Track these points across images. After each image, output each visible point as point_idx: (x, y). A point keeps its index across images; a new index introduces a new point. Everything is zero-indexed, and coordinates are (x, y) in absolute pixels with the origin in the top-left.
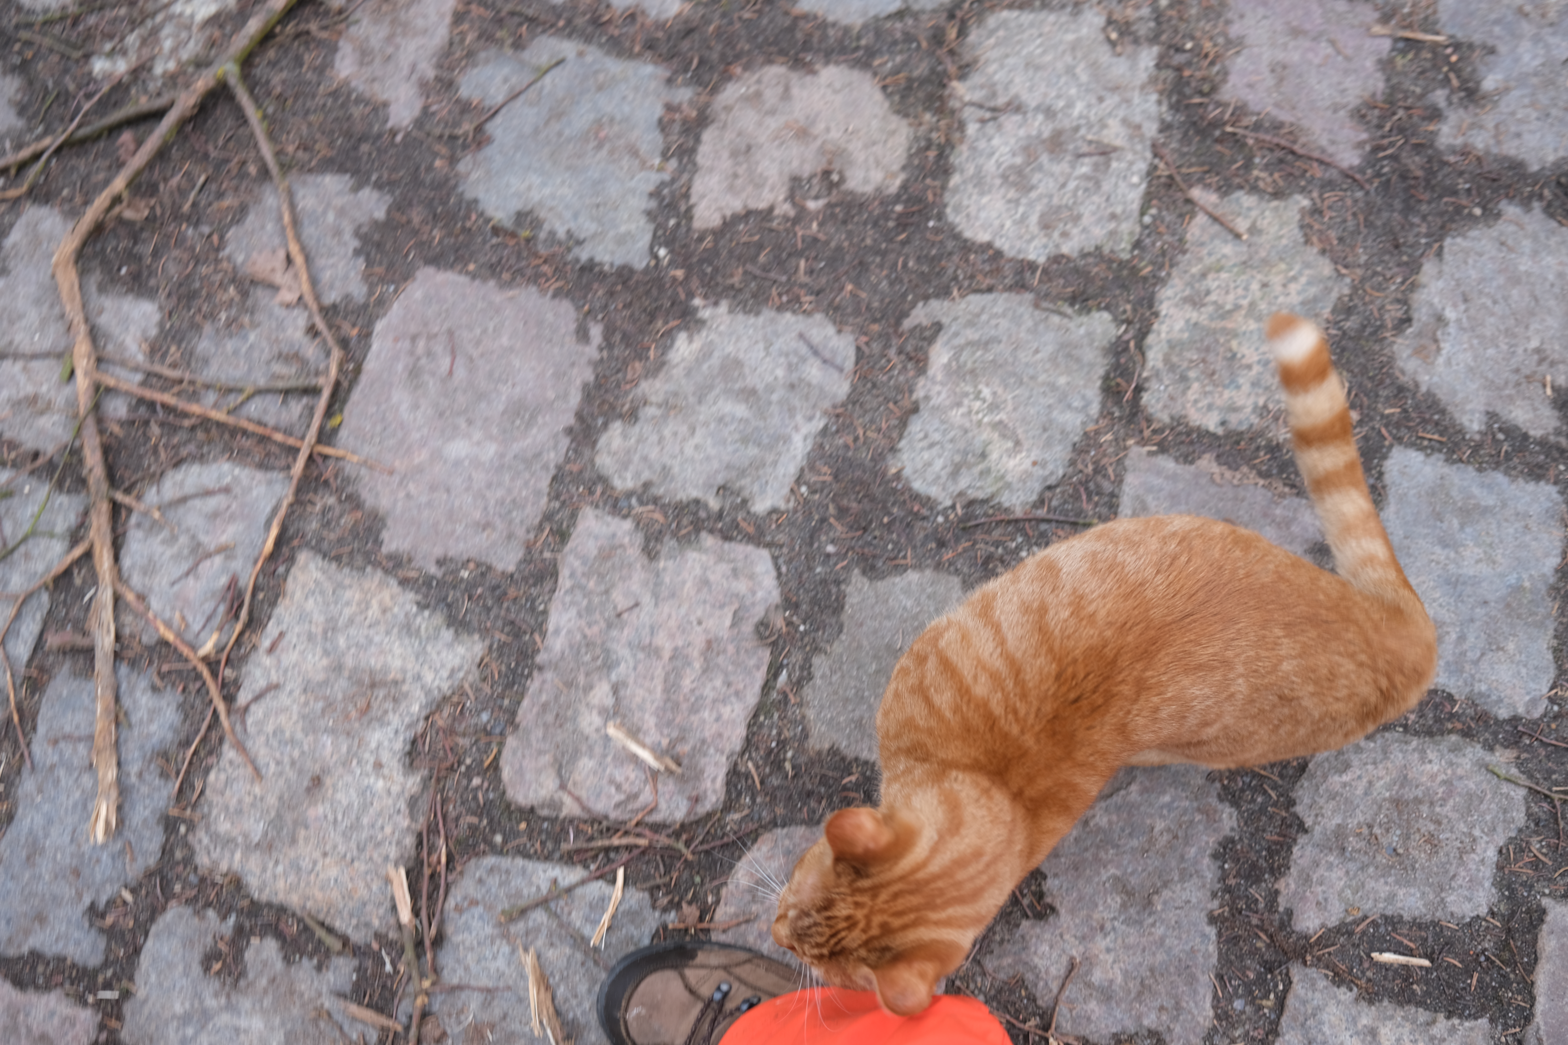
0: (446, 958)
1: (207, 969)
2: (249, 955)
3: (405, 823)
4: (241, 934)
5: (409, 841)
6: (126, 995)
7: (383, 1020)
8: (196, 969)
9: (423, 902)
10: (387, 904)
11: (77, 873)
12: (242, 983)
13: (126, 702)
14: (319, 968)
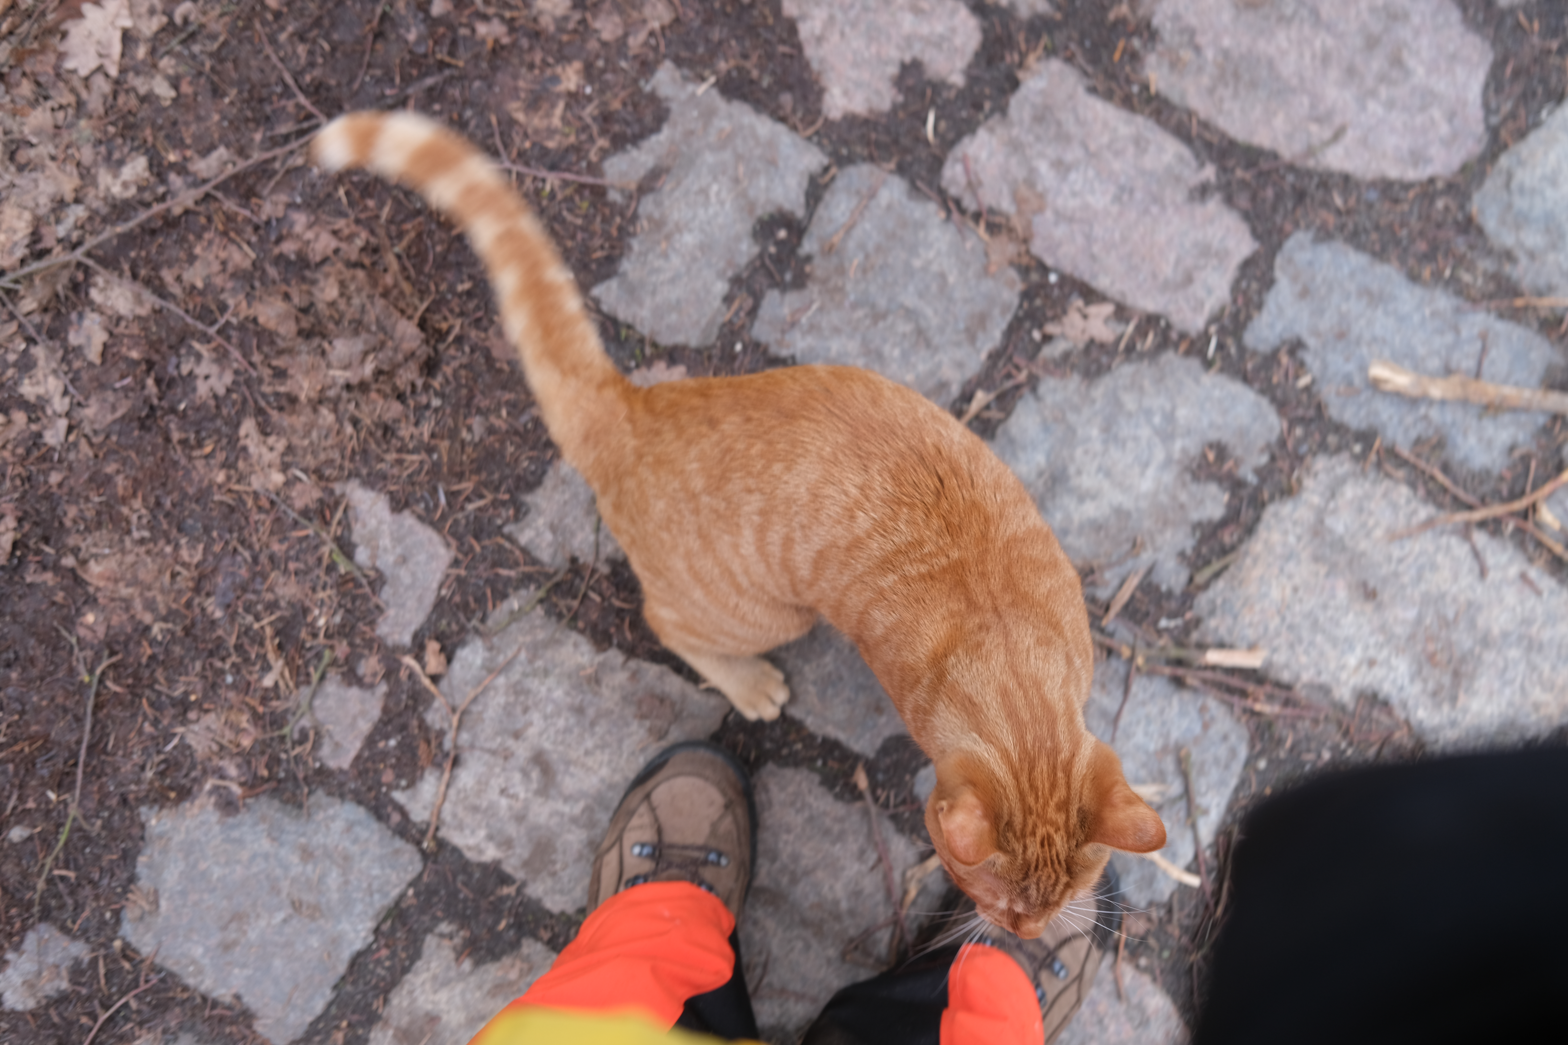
0: (1159, 685)
1: (1211, 446)
2: (1213, 488)
3: (1306, 677)
4: (1235, 485)
5: (1286, 676)
6: (1208, 364)
7: (1116, 608)
8: (1213, 436)
9: (1220, 677)
10: (1227, 639)
11: (1341, 335)
12: (1188, 477)
13: (1506, 418)
14: (1182, 555)
